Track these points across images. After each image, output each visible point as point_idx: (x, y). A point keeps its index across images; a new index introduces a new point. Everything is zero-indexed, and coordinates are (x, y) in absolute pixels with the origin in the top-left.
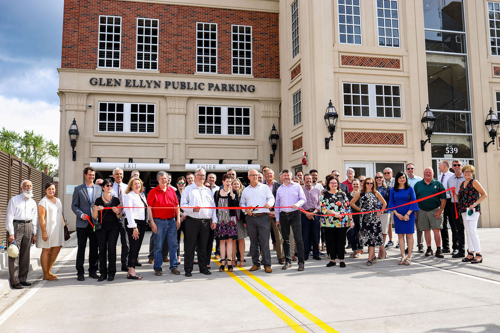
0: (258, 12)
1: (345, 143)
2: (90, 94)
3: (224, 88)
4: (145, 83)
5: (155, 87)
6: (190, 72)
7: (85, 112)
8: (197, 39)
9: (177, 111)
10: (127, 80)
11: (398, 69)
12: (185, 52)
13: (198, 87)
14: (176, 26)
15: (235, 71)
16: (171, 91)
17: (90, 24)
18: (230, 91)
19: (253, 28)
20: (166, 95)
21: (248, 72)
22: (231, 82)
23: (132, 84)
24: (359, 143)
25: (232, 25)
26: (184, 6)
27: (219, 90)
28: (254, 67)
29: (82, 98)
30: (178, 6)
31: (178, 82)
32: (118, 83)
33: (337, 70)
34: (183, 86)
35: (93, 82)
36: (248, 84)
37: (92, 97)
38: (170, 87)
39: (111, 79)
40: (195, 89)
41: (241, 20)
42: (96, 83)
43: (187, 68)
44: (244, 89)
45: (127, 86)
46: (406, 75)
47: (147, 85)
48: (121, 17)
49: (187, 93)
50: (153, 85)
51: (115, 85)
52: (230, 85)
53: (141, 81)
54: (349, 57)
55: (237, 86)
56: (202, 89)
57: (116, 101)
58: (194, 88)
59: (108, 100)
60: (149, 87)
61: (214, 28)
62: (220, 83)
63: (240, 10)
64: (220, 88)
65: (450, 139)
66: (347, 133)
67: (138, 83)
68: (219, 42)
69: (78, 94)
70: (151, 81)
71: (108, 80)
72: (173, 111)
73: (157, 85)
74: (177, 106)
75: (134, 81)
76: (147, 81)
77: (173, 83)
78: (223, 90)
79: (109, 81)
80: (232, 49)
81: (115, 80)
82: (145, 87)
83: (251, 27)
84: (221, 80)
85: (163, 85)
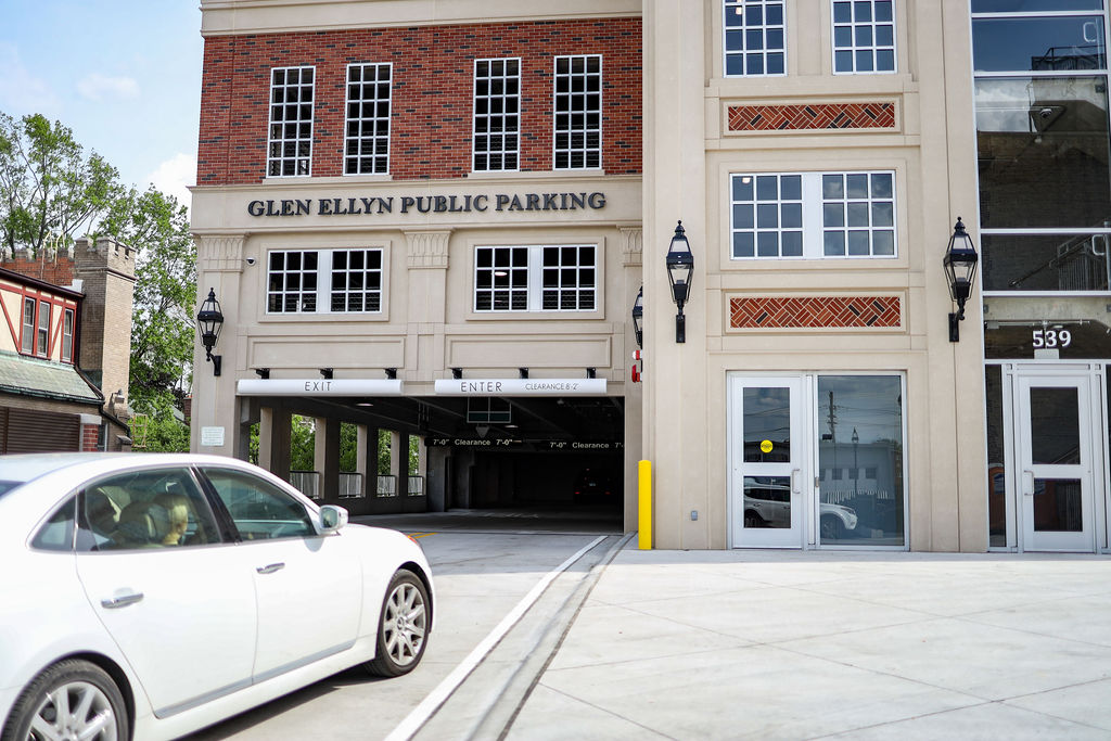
0: (618, 19)
1: (733, 325)
2: (249, 236)
3: (533, 202)
4: (359, 205)
5: (380, 212)
6: (459, 173)
7: (241, 273)
8: (475, 97)
9: (427, 262)
10: (322, 201)
11: (888, 129)
12: (447, 128)
13: (474, 203)
14: (428, 73)
15: (562, 162)
16: (414, 218)
17: (253, 88)
18: (546, 209)
19: (605, 59)
20: (401, 228)
21: (593, 162)
22: (550, 190)
23: (332, 207)
24: (770, 325)
25: (556, 57)
26: (446, 27)
27: (520, 209)
28: (605, 150)
29: (235, 245)
30: (434, 27)
31: (430, 198)
32: (304, 208)
33: (713, 145)
34: (441, 205)
35: (256, 211)
36: (589, 190)
37: (255, 242)
38: (413, 210)
39: (292, 202)
40: (468, 210)
41: (577, 43)
42: (261, 212)
43: (451, 165)
44: (578, 202)
45: (322, 212)
46: (910, 141)
47: (364, 209)
48: (314, 67)
49: (449, 220)
50: (375, 207)
51: (298, 214)
52: (546, 196)
53: (352, 201)
54: (748, 111)
55: (564, 196)
56: (482, 210)
57: (302, 246)
58: (464, 208)
59: (286, 246)
60: (368, 212)
61: (513, 70)
62: (522, 193)
63: (574, 21)
64: (524, 204)
65: (1050, 309)
66: (738, 300)
67: (345, 205)
68: (524, 100)
69: (226, 236)
70: (373, 200)
71: (284, 203)
72: (418, 262)
73: (386, 206)
74: (428, 250)
75: (338, 201)
76: (364, 200)
77: (420, 199)
78: (529, 209)
79: (286, 206)
80: (555, 113)
81: (298, 201)
82: (359, 212)
83: (601, 56)
84: (527, 186)
85: (397, 205)
